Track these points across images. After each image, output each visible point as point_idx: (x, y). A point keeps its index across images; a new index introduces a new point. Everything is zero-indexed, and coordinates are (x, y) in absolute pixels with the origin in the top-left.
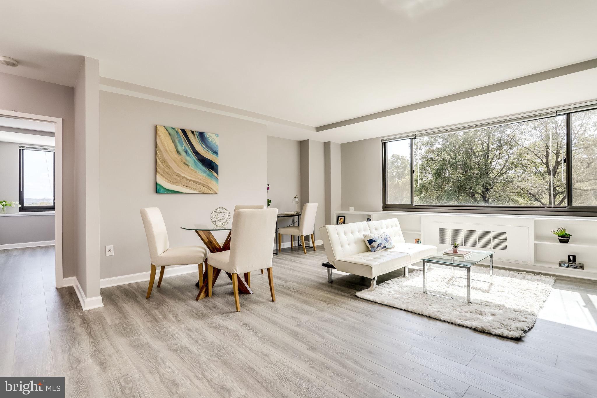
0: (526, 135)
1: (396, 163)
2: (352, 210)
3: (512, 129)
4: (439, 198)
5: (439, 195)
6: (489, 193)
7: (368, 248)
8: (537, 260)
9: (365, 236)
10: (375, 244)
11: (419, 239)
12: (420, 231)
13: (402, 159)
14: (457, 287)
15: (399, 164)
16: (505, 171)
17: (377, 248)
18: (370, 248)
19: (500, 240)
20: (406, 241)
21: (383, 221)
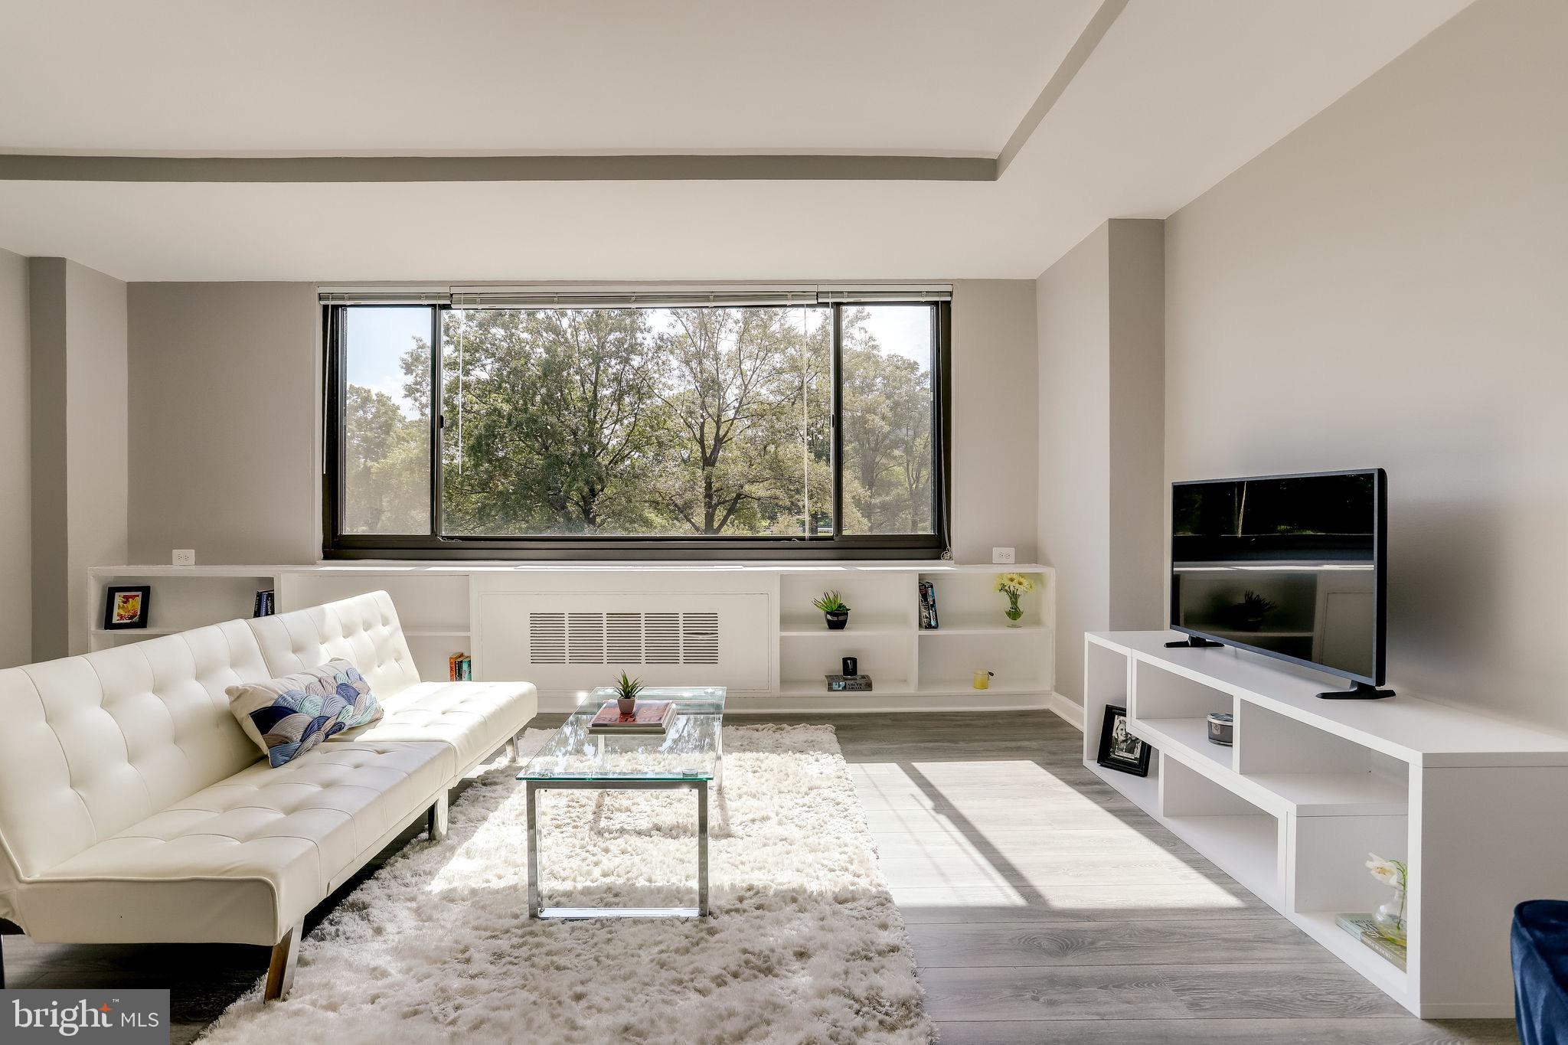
0: (666, 375)
1: (361, 412)
2: (184, 562)
3: (645, 355)
4: (482, 513)
5: (484, 506)
6: (597, 502)
7: (256, 748)
8: (785, 682)
9: (238, 695)
10: (292, 727)
11: (462, 655)
12: (467, 628)
13: (379, 401)
14: (634, 840)
15: (370, 416)
16: (626, 452)
17: (302, 741)
18: (265, 750)
19: (701, 637)
20: (426, 674)
21: (328, 607)
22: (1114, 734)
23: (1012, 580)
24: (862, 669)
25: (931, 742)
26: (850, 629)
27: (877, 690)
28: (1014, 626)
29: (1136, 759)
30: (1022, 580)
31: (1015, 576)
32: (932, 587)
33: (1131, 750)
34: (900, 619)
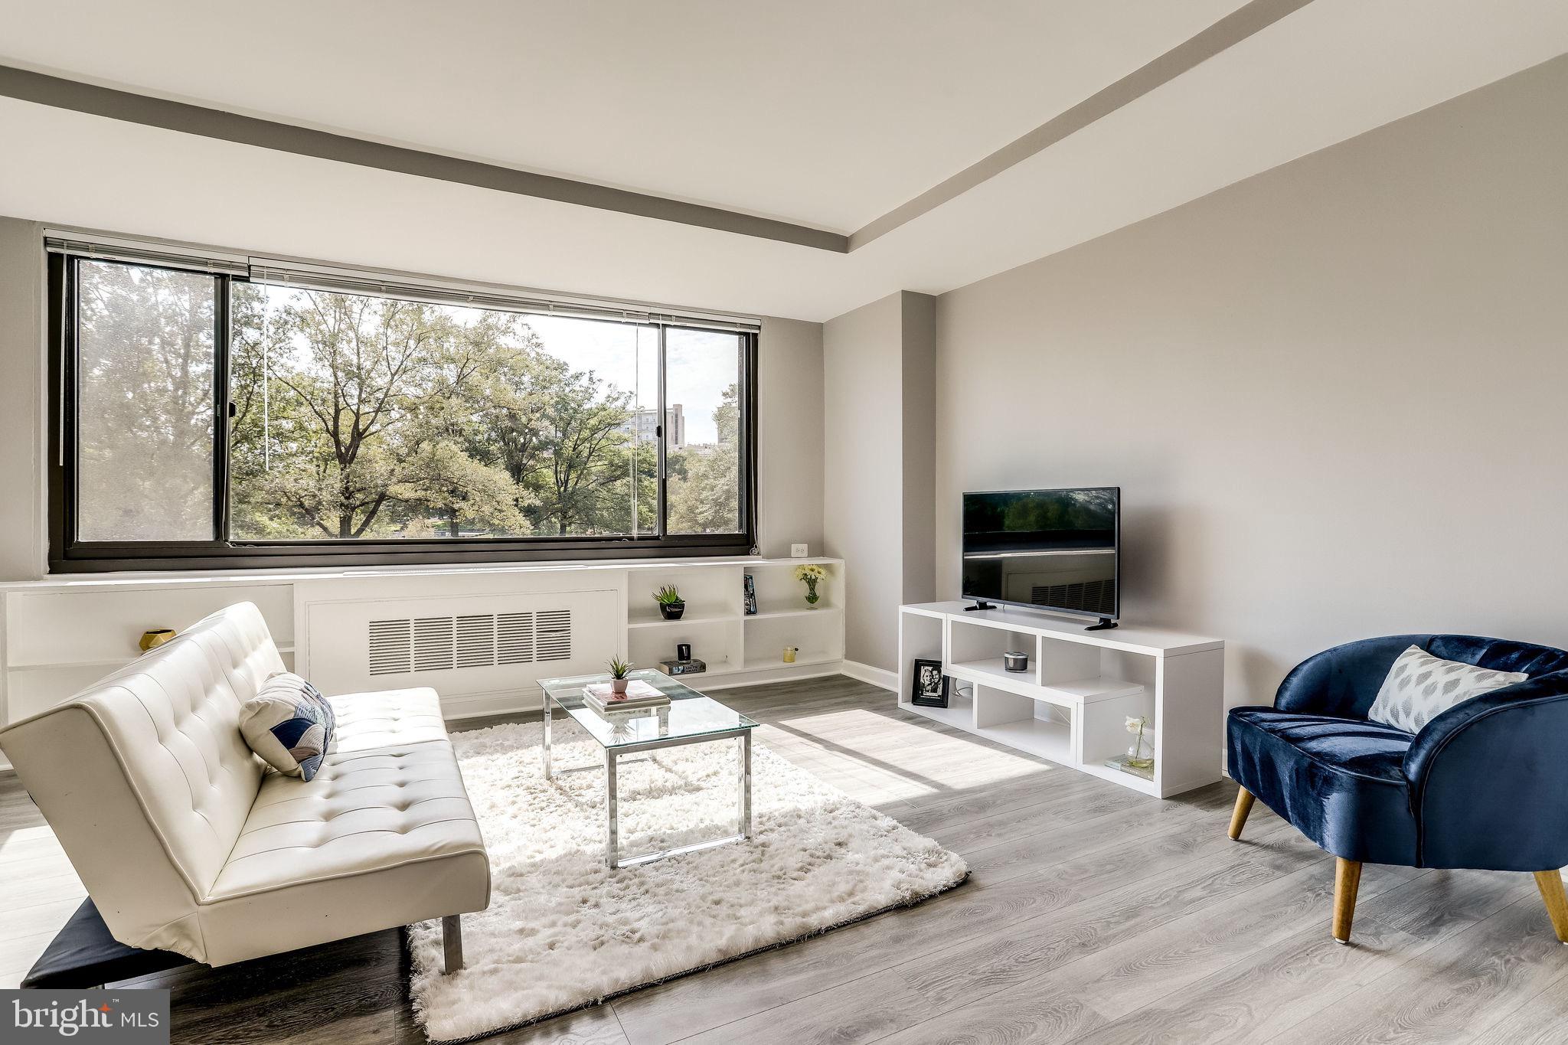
9: (258, 710)
10: (315, 739)
19: (553, 634)
22: (922, 680)
23: (812, 570)
24: (697, 654)
25: (781, 705)
26: (685, 618)
27: (709, 672)
28: (812, 609)
29: (939, 696)
30: (820, 570)
31: (814, 567)
32: (751, 578)
33: (934, 690)
34: (723, 608)
